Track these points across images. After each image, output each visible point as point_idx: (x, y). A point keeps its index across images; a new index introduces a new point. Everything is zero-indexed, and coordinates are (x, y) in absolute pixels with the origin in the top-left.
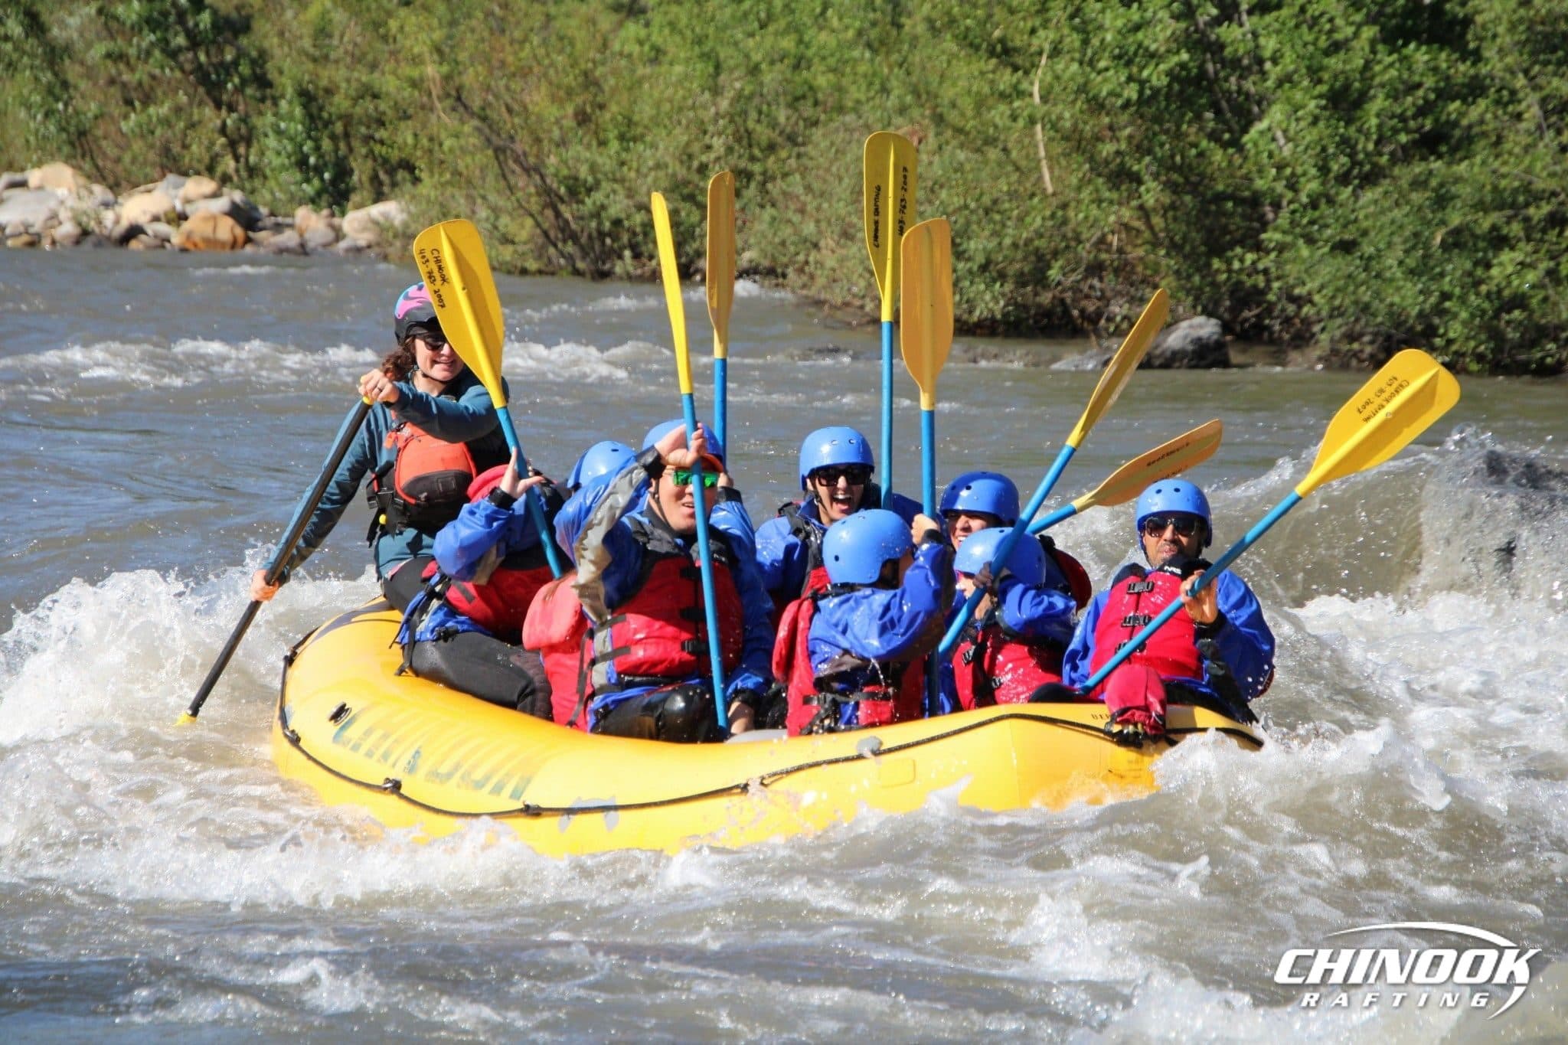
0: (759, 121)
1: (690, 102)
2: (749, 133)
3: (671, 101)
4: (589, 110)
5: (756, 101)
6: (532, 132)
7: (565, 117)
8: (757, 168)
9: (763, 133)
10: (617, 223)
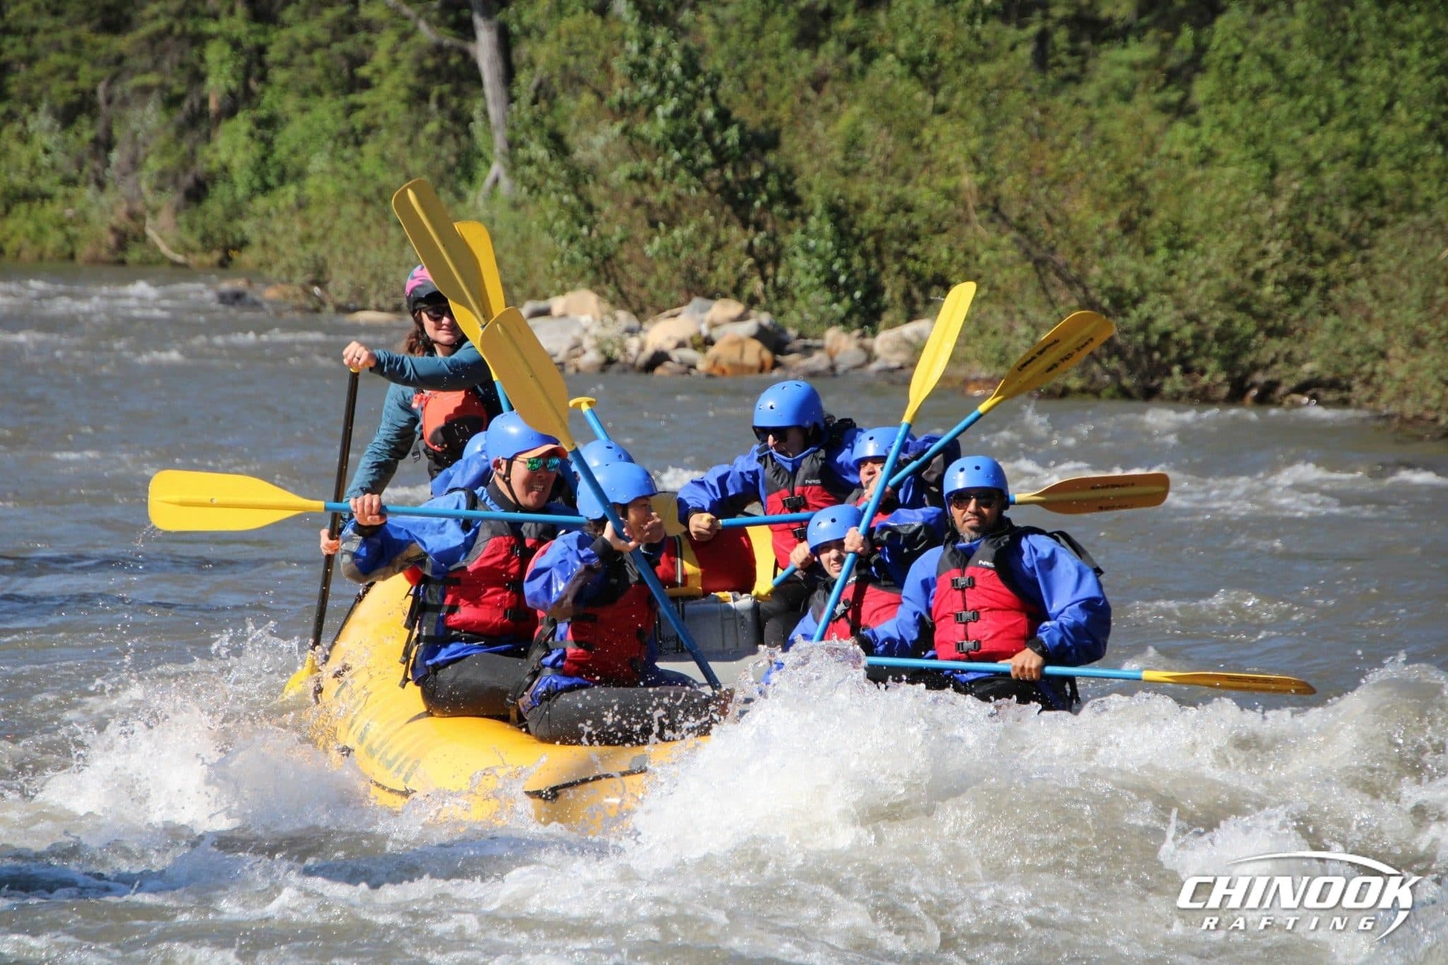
0: (1319, 223)
1: (1244, 205)
2: (1309, 236)
3: (1223, 204)
4: (1135, 216)
5: (1316, 202)
6: (1074, 243)
7: (1107, 226)
8: (1317, 273)
9: (1324, 236)
10: (1166, 336)
